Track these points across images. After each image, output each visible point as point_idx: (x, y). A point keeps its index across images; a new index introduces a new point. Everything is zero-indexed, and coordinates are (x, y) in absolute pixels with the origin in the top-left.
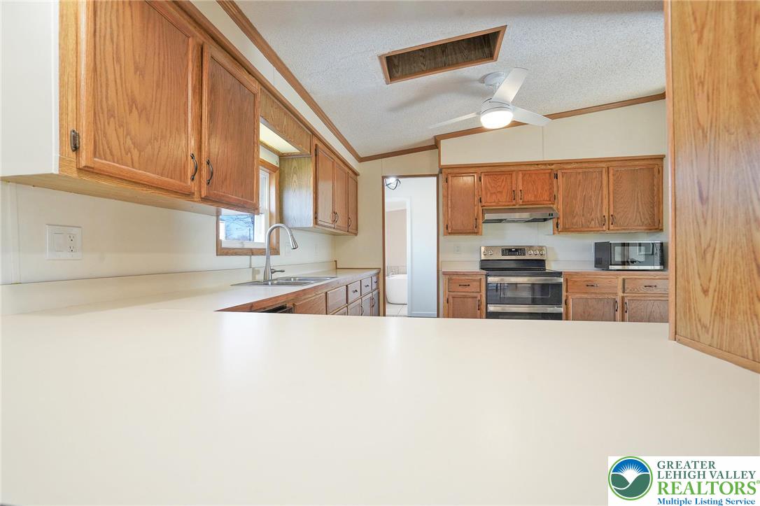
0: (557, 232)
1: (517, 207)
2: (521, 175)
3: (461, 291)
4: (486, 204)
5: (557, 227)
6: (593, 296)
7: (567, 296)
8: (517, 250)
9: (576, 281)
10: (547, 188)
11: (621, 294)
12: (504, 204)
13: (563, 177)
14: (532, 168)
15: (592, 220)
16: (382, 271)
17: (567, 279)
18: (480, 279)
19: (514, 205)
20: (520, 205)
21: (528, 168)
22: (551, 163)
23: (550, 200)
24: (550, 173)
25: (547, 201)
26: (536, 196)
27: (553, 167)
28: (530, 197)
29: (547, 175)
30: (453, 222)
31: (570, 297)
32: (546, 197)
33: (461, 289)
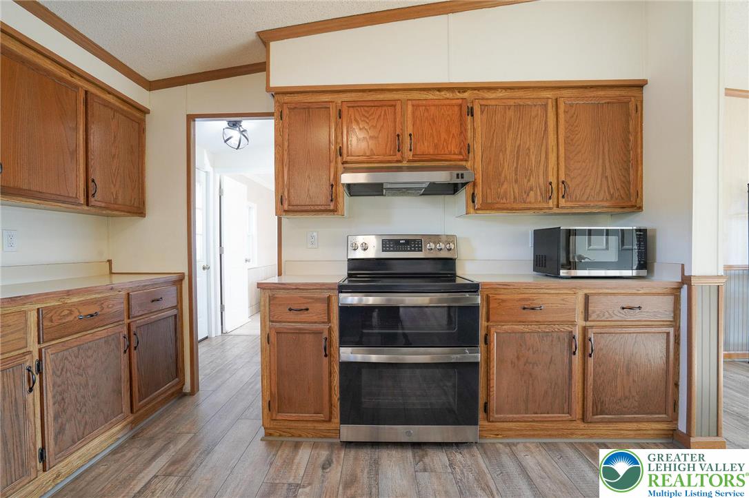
0: (472, 210)
1: (405, 164)
2: (410, 108)
3: (294, 322)
4: (349, 159)
5: (473, 202)
6: (534, 327)
7: (488, 328)
8: (408, 242)
9: (503, 301)
10: (455, 130)
11: (581, 322)
12: (381, 158)
13: (482, 112)
14: (430, 96)
15: (531, 189)
16: (186, 278)
17: (488, 297)
18: (329, 298)
19: (398, 161)
20: (409, 161)
21: (424, 95)
22: (462, 88)
23: (460, 153)
24: (460, 106)
25: (454, 154)
26: (436, 146)
27: (466, 95)
28: (425, 147)
29: (456, 109)
30: (292, 191)
31: (493, 330)
32: (453, 148)
33: (292, 316)
